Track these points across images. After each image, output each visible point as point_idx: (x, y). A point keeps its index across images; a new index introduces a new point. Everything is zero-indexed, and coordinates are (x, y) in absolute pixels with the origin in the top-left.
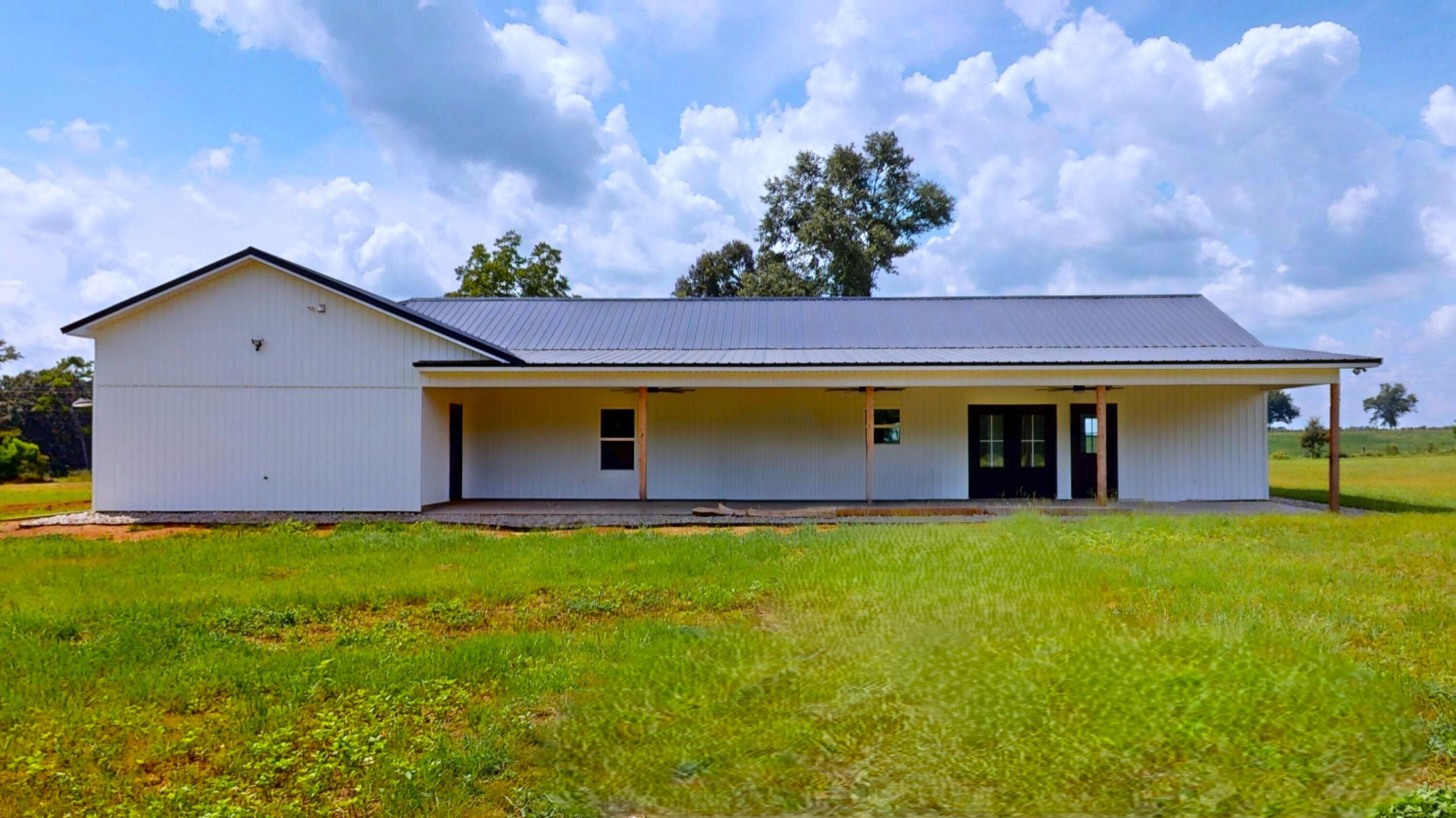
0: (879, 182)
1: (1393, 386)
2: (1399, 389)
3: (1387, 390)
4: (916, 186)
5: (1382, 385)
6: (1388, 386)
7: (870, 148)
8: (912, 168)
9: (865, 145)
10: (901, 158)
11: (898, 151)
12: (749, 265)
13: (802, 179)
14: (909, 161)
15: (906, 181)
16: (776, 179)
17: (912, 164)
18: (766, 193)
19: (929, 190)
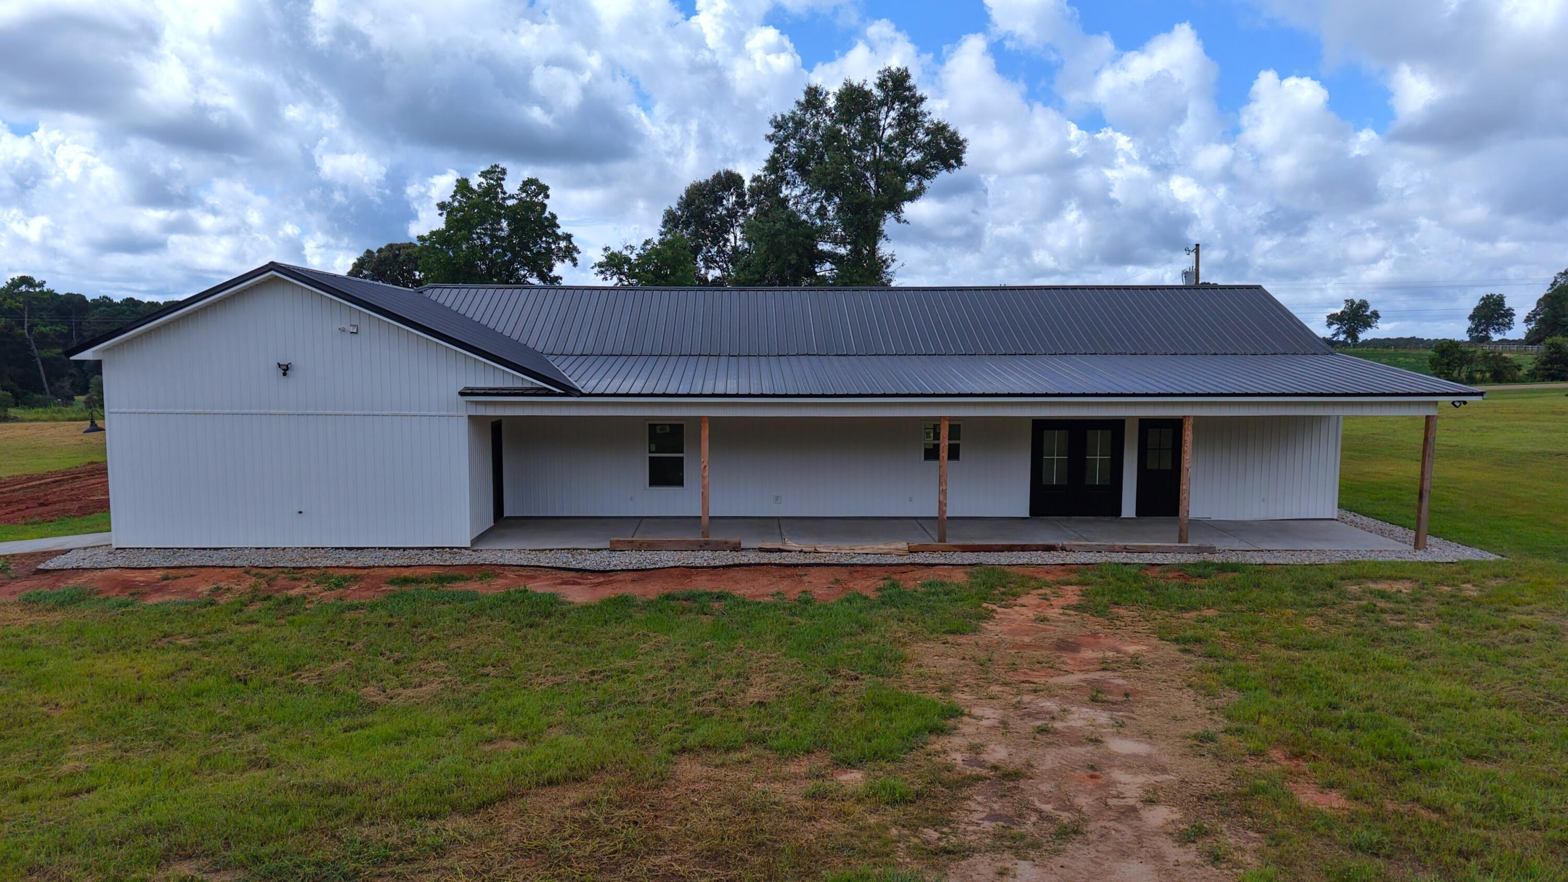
0: (889, 120)
1: (1357, 301)
2: (1364, 305)
3: (1352, 306)
4: (926, 125)
5: (1347, 301)
6: (1353, 302)
7: (881, 85)
8: (924, 107)
9: (877, 81)
10: (914, 96)
11: (910, 89)
12: (741, 195)
13: (808, 116)
14: (922, 99)
15: (916, 120)
16: (783, 116)
17: (924, 103)
18: (771, 131)
19: (939, 130)
